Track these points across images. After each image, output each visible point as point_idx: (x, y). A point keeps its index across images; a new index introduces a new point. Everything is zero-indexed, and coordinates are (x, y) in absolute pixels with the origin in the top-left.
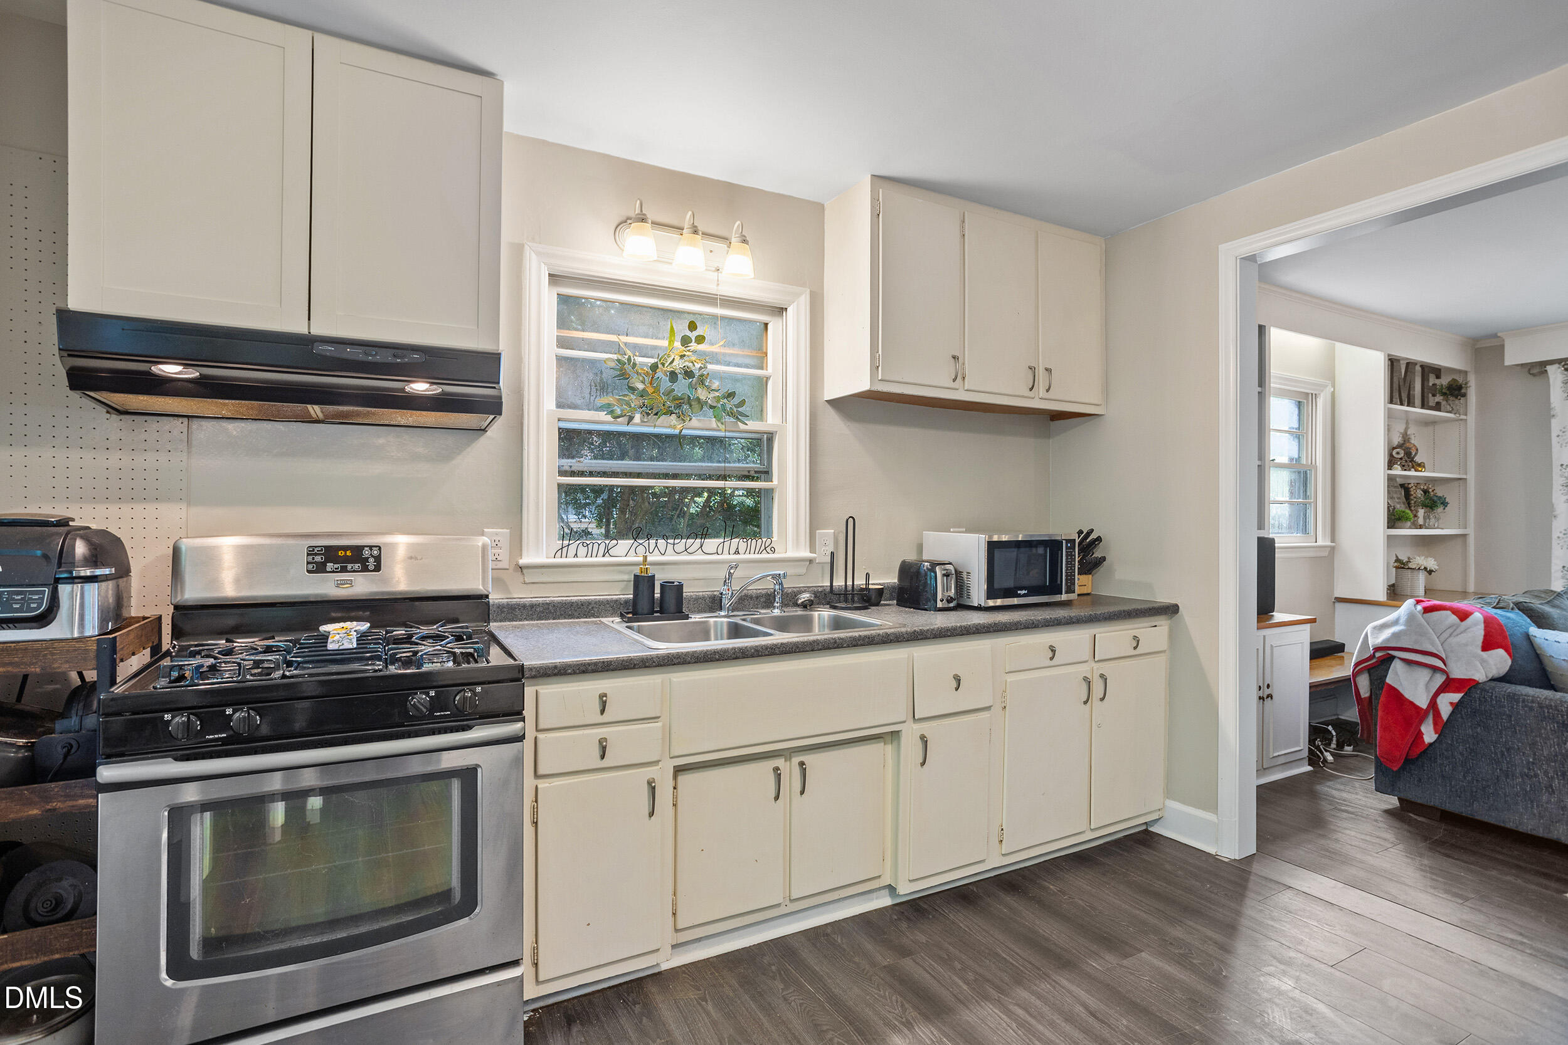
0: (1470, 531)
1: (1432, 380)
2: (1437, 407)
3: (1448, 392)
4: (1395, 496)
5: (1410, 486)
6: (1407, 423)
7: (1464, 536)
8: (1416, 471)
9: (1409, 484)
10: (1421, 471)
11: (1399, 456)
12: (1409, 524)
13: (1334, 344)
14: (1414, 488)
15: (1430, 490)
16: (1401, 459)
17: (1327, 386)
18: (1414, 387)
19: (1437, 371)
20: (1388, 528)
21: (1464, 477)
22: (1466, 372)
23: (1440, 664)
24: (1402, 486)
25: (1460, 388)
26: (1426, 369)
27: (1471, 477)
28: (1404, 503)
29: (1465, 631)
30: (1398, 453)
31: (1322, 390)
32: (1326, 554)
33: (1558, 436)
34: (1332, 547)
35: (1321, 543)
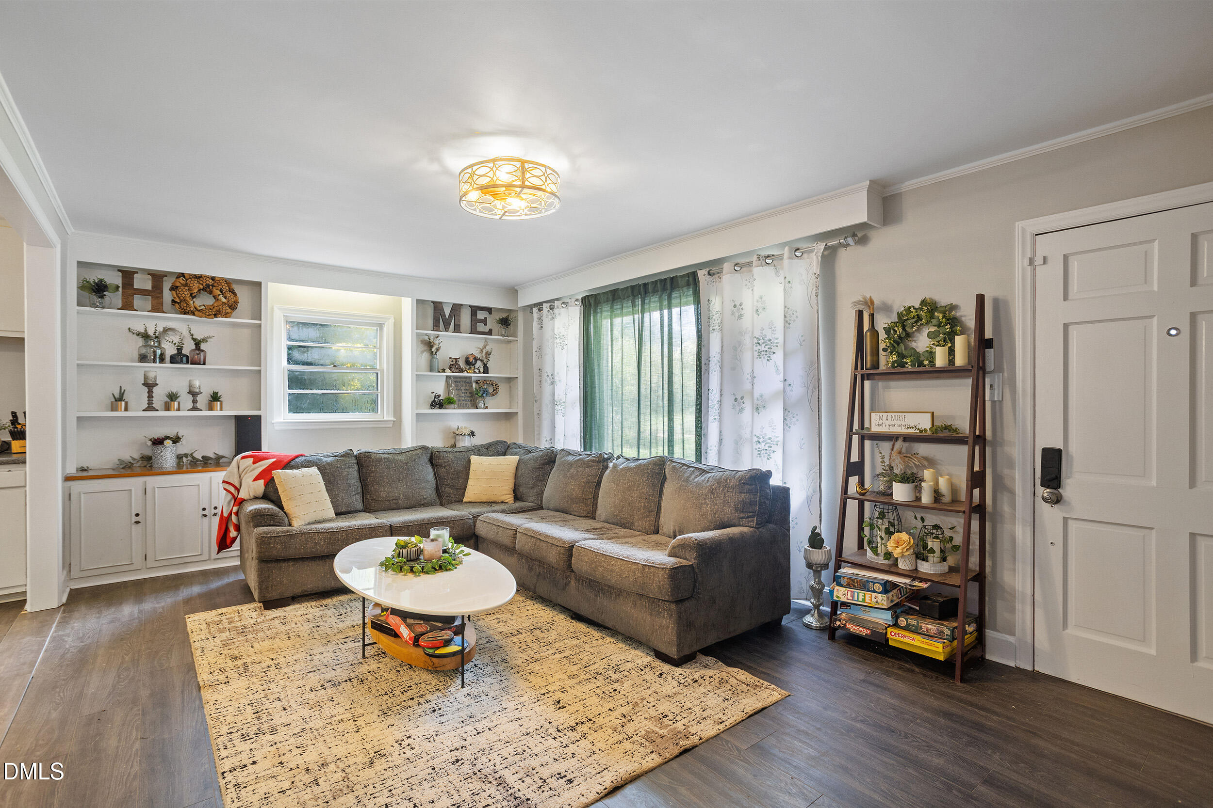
0: (519, 410)
1: (483, 315)
2: (489, 332)
3: (500, 323)
4: (463, 388)
5: (479, 382)
6: (486, 342)
7: (517, 413)
10: (471, 373)
12: (454, 406)
14: (482, 383)
15: (494, 385)
16: (453, 365)
17: (390, 319)
18: (461, 320)
20: (417, 409)
21: (516, 376)
22: (512, 311)
26: (473, 308)
27: (520, 376)
29: (254, 469)
30: (452, 361)
31: (386, 322)
32: (391, 425)
33: (536, 351)
34: (394, 421)
35: (385, 419)
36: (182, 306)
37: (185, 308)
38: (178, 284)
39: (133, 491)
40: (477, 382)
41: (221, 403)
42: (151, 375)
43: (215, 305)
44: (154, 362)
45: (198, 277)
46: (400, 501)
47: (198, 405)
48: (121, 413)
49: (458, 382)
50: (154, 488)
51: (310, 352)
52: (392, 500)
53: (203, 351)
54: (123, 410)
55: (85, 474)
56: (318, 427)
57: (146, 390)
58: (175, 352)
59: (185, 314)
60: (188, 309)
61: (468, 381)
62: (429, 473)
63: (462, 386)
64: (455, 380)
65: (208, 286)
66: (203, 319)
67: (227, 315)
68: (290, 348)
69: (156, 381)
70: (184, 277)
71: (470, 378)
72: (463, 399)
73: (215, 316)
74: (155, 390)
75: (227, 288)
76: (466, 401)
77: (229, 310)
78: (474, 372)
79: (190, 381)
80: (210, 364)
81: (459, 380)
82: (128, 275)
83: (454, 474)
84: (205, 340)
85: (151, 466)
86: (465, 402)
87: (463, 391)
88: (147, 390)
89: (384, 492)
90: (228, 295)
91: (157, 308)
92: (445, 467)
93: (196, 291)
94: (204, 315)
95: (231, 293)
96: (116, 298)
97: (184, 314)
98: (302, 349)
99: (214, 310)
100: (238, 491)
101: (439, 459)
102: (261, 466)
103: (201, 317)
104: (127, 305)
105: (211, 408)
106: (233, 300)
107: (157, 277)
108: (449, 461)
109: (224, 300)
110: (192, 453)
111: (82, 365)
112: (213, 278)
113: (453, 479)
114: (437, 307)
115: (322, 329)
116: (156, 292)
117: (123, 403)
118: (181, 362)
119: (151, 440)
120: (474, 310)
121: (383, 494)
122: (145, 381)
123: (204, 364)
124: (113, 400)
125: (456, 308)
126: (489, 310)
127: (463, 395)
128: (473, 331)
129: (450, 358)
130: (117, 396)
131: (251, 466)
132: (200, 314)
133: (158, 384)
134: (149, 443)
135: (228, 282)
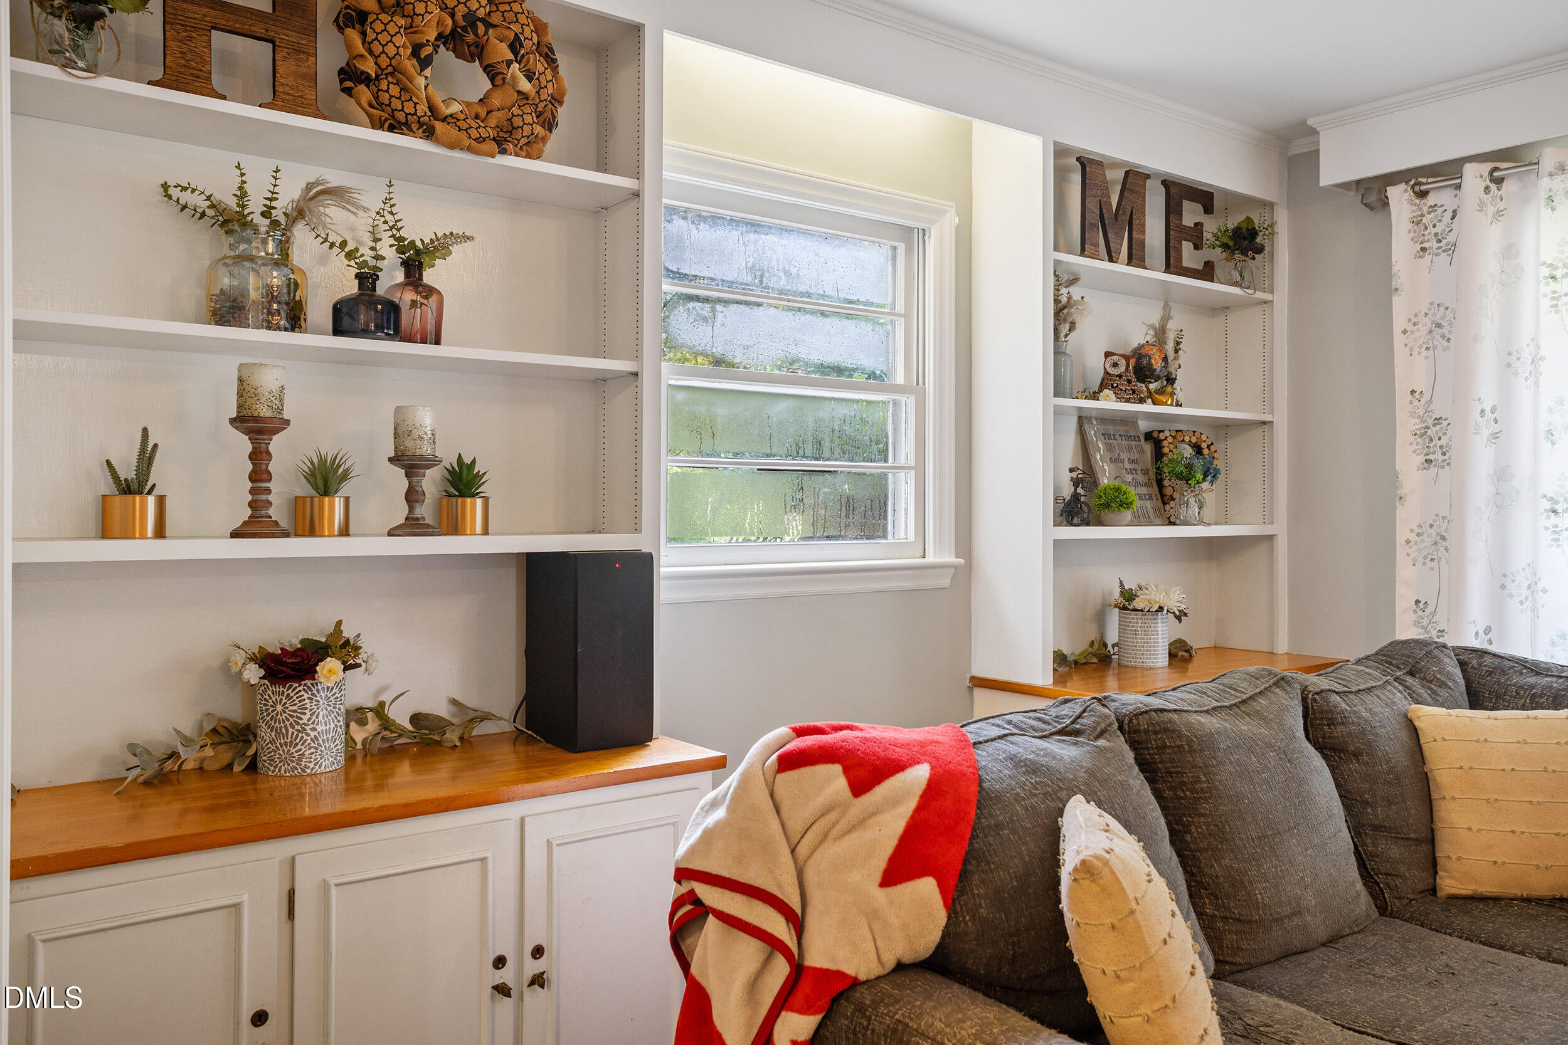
0: (1280, 528)
1: (1191, 214)
2: (1207, 272)
3: (1231, 244)
4: (1125, 456)
5: (1162, 436)
6: (1166, 307)
7: (1271, 537)
8: (1154, 403)
9: (1160, 432)
10: (1165, 404)
11: (1116, 372)
12: (1128, 515)
13: (971, 123)
14: (1170, 439)
15: (1204, 445)
16: (1120, 376)
17: (945, 212)
18: (1144, 225)
19: (1205, 198)
20: (1054, 526)
21: (1267, 418)
22: (1271, 205)
23: (778, 927)
24: (1148, 436)
25: (1253, 233)
26: (1173, 190)
27: (1281, 418)
28: (1145, 472)
29: (861, 822)
30: (1115, 365)
31: (934, 223)
32: (946, 582)
33: (1405, 332)
35: (931, 559)
36: (385, 98)
37: (396, 104)
39: (246, 911)
40: (1155, 435)
41: (486, 500)
42: (269, 380)
43: (496, 102)
48: (141, 548)
49: (1109, 436)
50: (325, 887)
53: (430, 291)
54: (150, 532)
57: (243, 444)
58: (352, 288)
59: (395, 127)
60: (409, 107)
61: (1131, 431)
63: (1122, 448)
64: (1103, 427)
65: (473, 19)
66: (457, 154)
67: (526, 146)
69: (280, 410)
72: (1133, 490)
73: (498, 144)
74: (277, 444)
75: (535, 39)
76: (1139, 496)
77: (537, 128)
79: (398, 410)
80: (453, 344)
81: (1111, 429)
84: (439, 247)
85: (253, 767)
87: (1127, 466)
88: (249, 447)
90: (536, 65)
91: (295, 94)
93: (432, 35)
94: (462, 140)
95: (543, 61)
97: (391, 129)
99: (493, 123)
100: (797, 923)
101: (1333, 721)
102: (894, 802)
103: (451, 146)
104: (188, 72)
105: (454, 527)
106: (547, 86)
109: (526, 84)
110: (382, 704)
114: (1092, 173)
115: (752, 236)
116: (290, 28)
117: (151, 501)
118: (370, 330)
119: (253, 659)
120: (1176, 194)
122: (240, 407)
123: (437, 341)
124: (105, 486)
125: (1135, 183)
126: (1209, 199)
127: (1129, 477)
128: (1172, 265)
130: (127, 471)
131: (845, 808)
132: (450, 133)
133: (287, 422)
134: (253, 674)
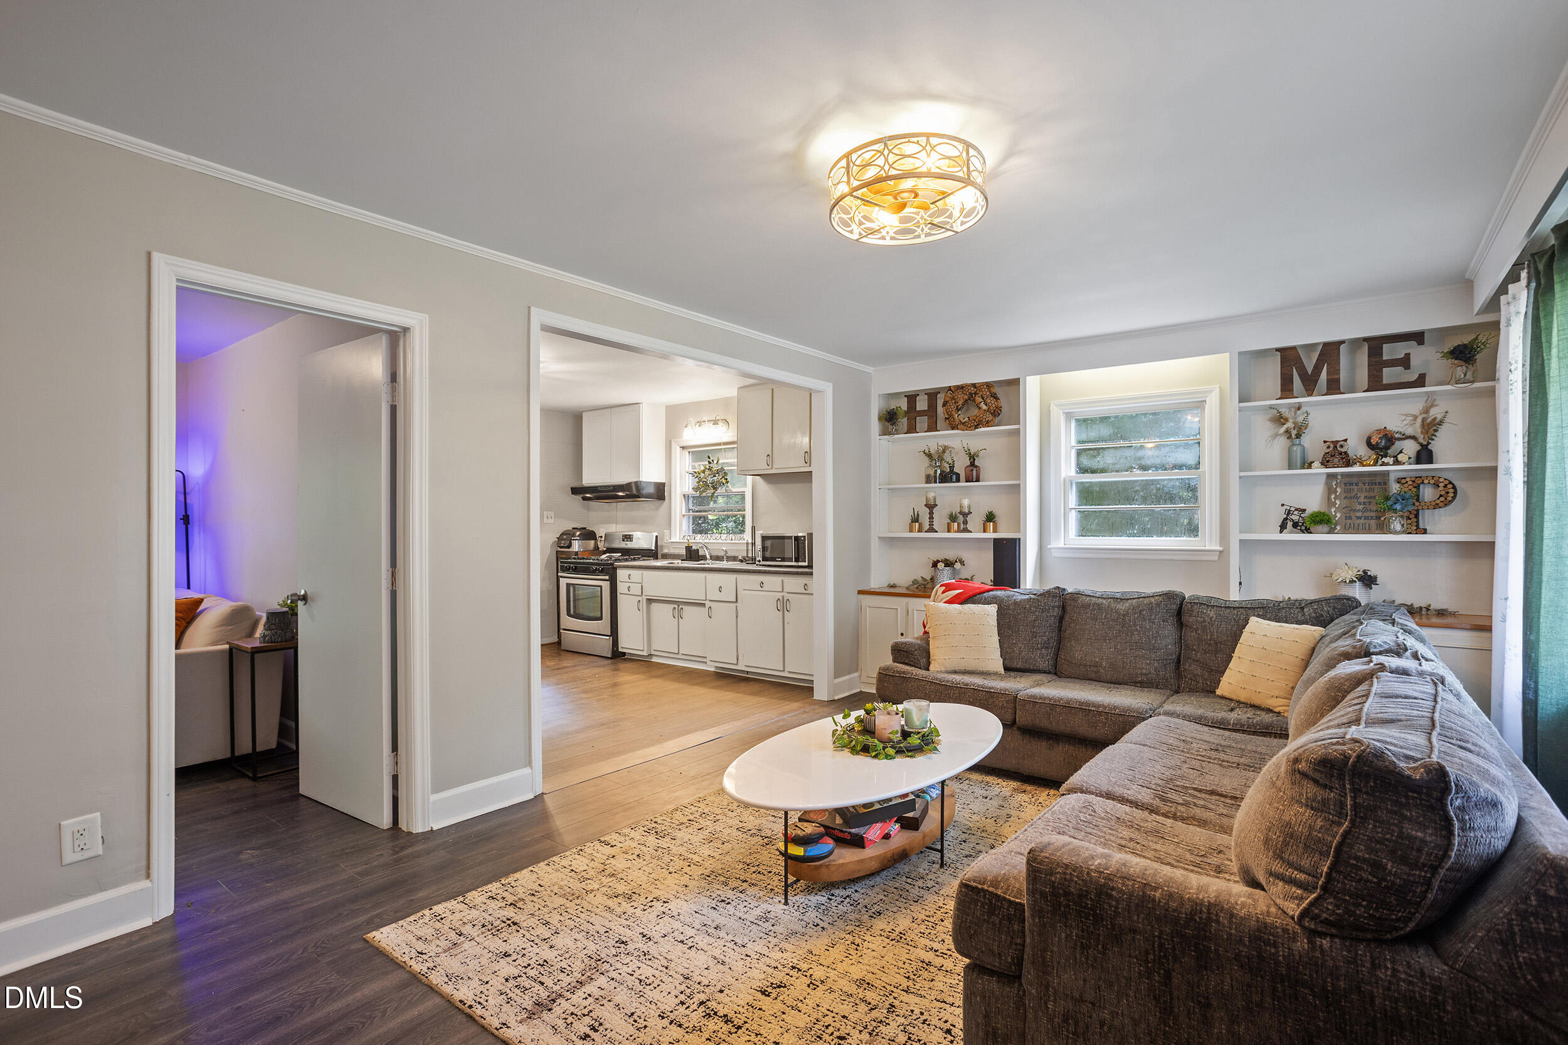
17: (1212, 391)
18: (1338, 370)
30: (1328, 447)
31: (1207, 397)
32: (1215, 558)
34: (1220, 552)
35: (1207, 548)
36: (951, 422)
37: (953, 423)
38: (947, 399)
39: (899, 610)
40: (1399, 481)
42: (933, 496)
43: (977, 414)
44: (935, 482)
45: (961, 388)
46: (1102, 670)
47: (969, 527)
48: (916, 535)
49: (1351, 484)
50: (914, 610)
51: (1102, 454)
52: (1090, 666)
53: (976, 467)
54: (917, 531)
55: (892, 590)
56: (1108, 556)
58: (948, 470)
59: (956, 429)
60: (957, 423)
61: (1378, 480)
62: (1167, 635)
63: (1361, 490)
64: (1346, 480)
65: (971, 394)
67: (988, 424)
68: (1079, 453)
69: (935, 501)
70: (951, 390)
71: (1387, 473)
72: (1359, 514)
73: (976, 427)
75: (988, 393)
76: (1366, 518)
77: (991, 417)
78: (1397, 462)
79: (960, 500)
80: (983, 480)
81: (1355, 480)
82: (912, 398)
83: (1210, 645)
84: (977, 454)
86: (1362, 521)
87: (1362, 500)
88: (929, 511)
89: (1079, 651)
90: (989, 401)
91: (933, 427)
92: (1196, 630)
93: (961, 403)
94: (965, 428)
95: (992, 398)
96: (904, 422)
97: (952, 429)
98: (1092, 452)
99: (976, 420)
101: (1191, 615)
104: (912, 429)
106: (994, 406)
107: (932, 395)
108: (1204, 622)
109: (984, 407)
111: (892, 489)
112: (974, 385)
113: (1206, 653)
114: (1289, 357)
116: (931, 411)
117: (917, 524)
118: (951, 481)
119: (932, 562)
120: (1375, 344)
121: (1078, 655)
122: (928, 501)
123: (978, 480)
124: (911, 521)
125: (1330, 351)
126: (1418, 337)
127: (1361, 507)
129: (1325, 442)
130: (913, 517)
132: (962, 427)
133: (937, 505)
134: (931, 565)
135: (989, 385)
